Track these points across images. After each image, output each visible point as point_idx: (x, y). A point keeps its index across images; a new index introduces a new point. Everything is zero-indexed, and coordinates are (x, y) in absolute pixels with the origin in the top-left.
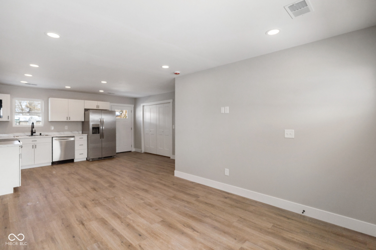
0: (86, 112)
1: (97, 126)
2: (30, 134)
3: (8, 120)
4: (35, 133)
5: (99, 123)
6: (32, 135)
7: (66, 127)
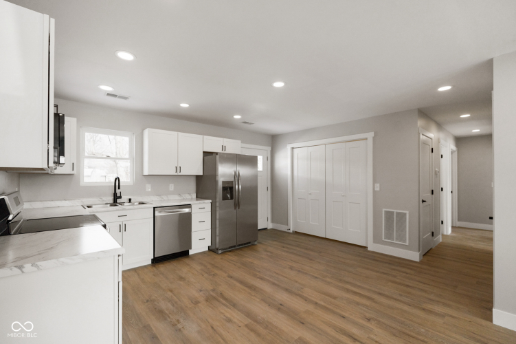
0: (206, 158)
1: (230, 185)
2: (111, 199)
3: (72, 172)
4: (120, 197)
5: (232, 179)
6: (115, 201)
7: (172, 187)
